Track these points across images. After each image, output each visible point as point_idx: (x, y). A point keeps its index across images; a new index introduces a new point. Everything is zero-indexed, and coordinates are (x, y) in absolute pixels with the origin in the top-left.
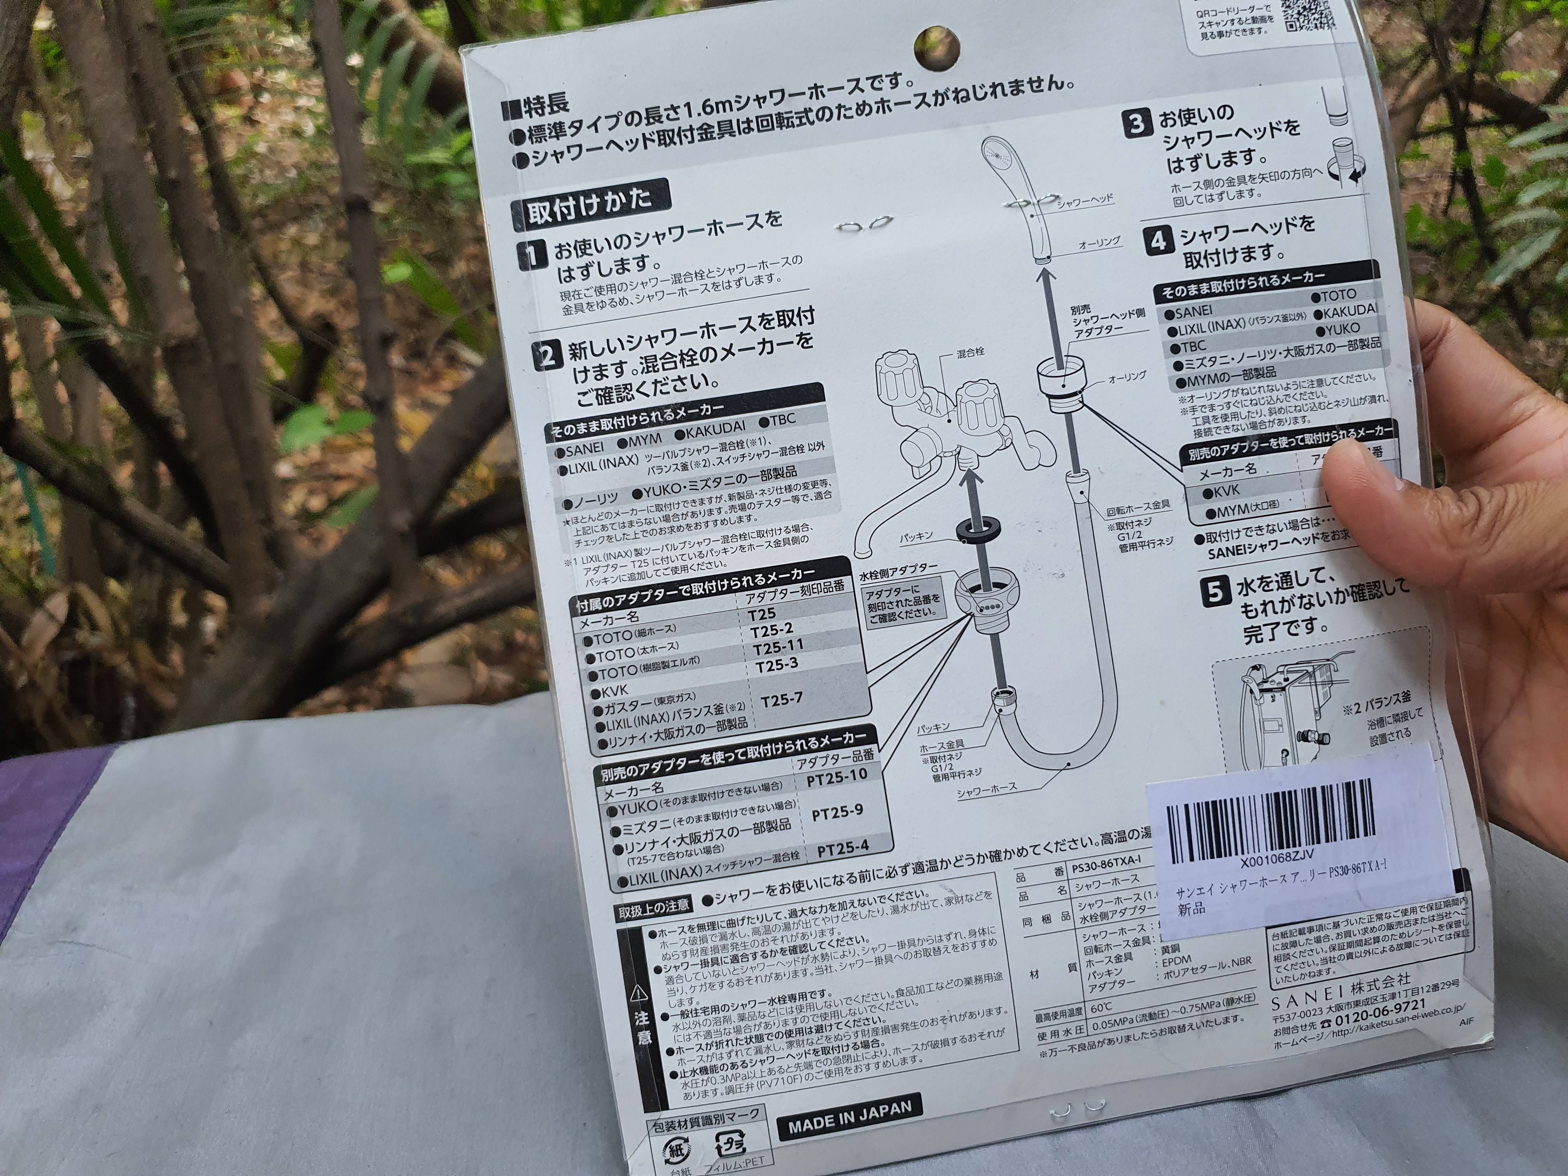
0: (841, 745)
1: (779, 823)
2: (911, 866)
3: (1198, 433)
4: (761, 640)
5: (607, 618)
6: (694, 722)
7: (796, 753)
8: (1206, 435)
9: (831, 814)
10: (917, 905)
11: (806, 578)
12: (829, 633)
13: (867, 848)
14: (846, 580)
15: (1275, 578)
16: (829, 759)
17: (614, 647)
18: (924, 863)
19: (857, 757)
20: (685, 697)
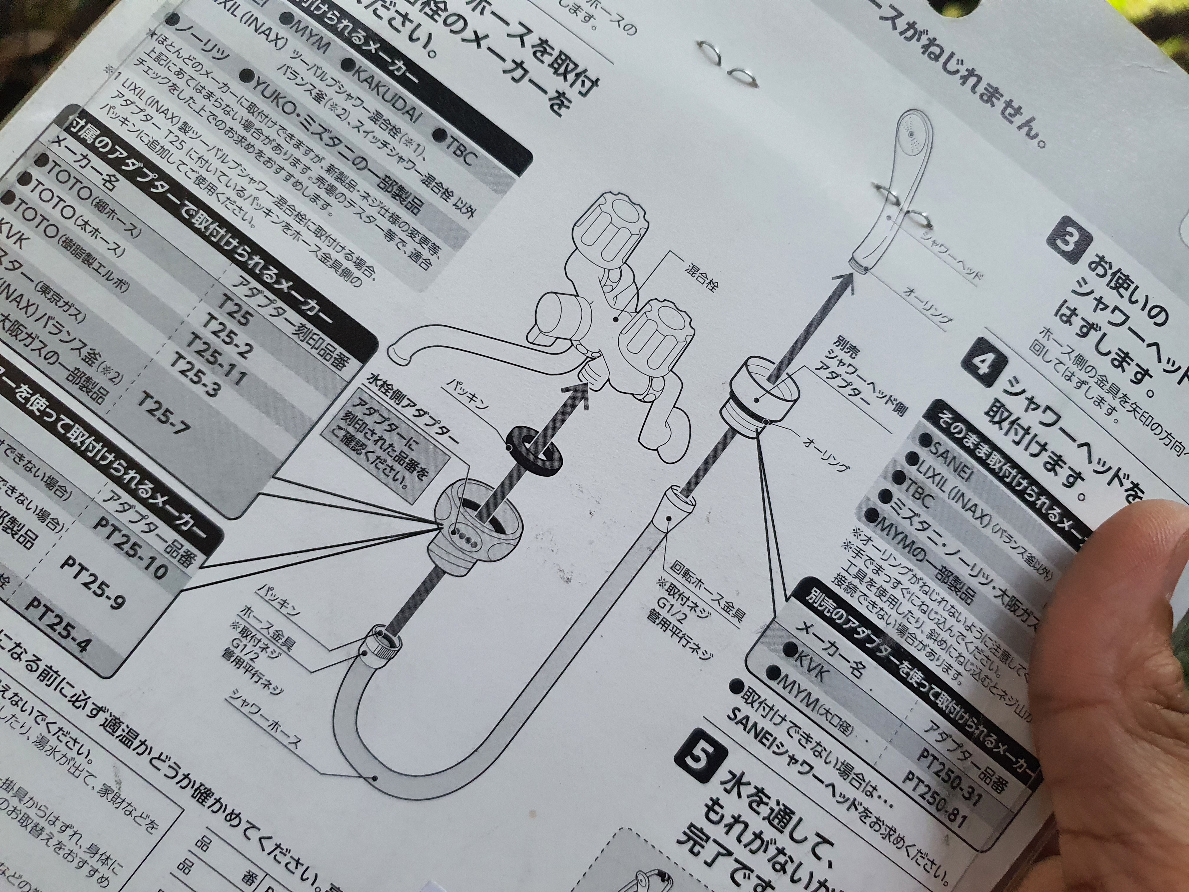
0: (169, 520)
1: (22, 532)
2: (107, 715)
3: (840, 580)
4: (206, 334)
5: (85, 157)
6: (53, 343)
7: (118, 481)
8: (845, 589)
9: (85, 577)
10: (68, 761)
11: (315, 321)
12: (279, 397)
13: (83, 649)
14: (353, 363)
15: (773, 804)
16: (144, 521)
17: (59, 190)
18: (123, 726)
19: (172, 549)
20: (72, 311)
